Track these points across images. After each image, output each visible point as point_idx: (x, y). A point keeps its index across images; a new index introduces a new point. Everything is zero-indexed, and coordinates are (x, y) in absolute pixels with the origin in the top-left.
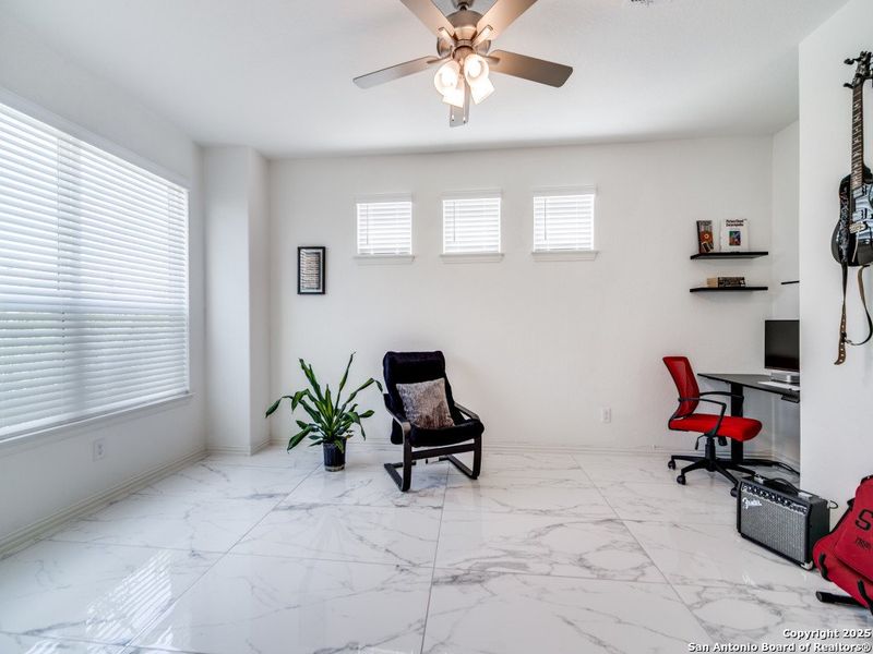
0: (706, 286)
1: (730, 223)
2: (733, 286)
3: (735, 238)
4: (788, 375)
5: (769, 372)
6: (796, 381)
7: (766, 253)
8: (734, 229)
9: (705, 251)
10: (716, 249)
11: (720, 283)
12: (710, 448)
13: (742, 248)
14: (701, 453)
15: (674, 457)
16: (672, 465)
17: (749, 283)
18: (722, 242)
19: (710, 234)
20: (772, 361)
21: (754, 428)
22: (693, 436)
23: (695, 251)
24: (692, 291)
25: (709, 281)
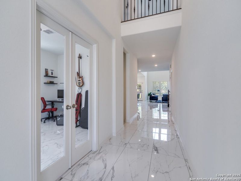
0: (47, 82)
1: (51, 70)
2: (52, 83)
3: (52, 74)
4: (61, 99)
5: (58, 99)
6: (63, 100)
7: (57, 77)
8: (52, 71)
9: (47, 75)
10: (49, 75)
11: (50, 82)
12: (49, 114)
13: (53, 76)
14: (47, 116)
15: (41, 119)
16: (41, 121)
17: (55, 83)
18: (50, 74)
19: (48, 72)
20: (58, 97)
21: (56, 109)
22: (47, 113)
23: (45, 75)
24: (44, 83)
25: (47, 81)
